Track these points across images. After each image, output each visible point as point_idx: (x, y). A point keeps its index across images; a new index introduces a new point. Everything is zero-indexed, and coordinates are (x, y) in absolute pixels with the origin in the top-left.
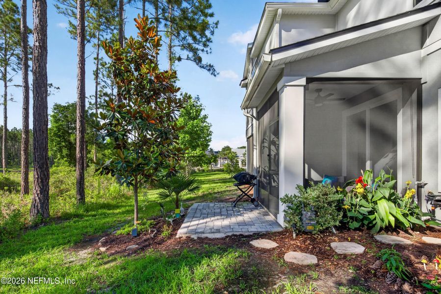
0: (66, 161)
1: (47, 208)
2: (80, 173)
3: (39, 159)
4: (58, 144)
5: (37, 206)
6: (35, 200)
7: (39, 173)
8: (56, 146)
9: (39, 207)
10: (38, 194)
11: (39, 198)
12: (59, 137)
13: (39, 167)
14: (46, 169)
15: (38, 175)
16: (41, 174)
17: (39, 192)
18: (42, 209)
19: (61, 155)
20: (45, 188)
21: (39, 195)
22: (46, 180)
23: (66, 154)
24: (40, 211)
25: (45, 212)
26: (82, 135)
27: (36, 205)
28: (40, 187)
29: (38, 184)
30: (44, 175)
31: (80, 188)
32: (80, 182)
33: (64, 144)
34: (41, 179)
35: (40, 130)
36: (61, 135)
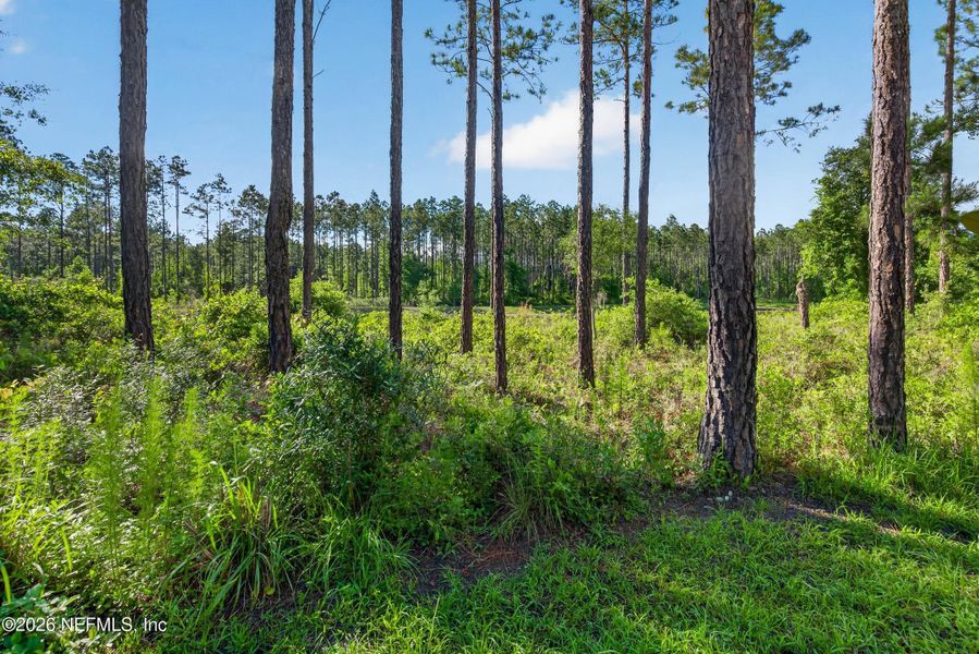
0: (854, 286)
1: (746, 435)
2: (885, 313)
3: (723, 257)
4: (834, 246)
5: (716, 422)
6: (711, 400)
7: (722, 307)
8: (829, 250)
9: (721, 428)
10: (718, 380)
11: (721, 395)
12: (838, 227)
13: (721, 285)
14: (744, 292)
15: (719, 313)
16: (727, 309)
17: (720, 373)
18: (729, 437)
19: (840, 272)
20: (740, 360)
21: (722, 385)
22: (745, 333)
23: (854, 268)
24: (724, 442)
25: (741, 451)
26: (894, 157)
27: (713, 416)
28: (726, 357)
29: (720, 346)
30: (740, 314)
31: (884, 375)
32: (886, 350)
33: (847, 243)
34: (729, 326)
35: (726, 153)
36: (843, 221)
